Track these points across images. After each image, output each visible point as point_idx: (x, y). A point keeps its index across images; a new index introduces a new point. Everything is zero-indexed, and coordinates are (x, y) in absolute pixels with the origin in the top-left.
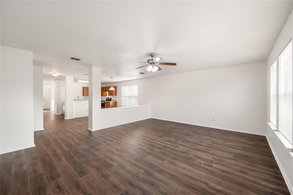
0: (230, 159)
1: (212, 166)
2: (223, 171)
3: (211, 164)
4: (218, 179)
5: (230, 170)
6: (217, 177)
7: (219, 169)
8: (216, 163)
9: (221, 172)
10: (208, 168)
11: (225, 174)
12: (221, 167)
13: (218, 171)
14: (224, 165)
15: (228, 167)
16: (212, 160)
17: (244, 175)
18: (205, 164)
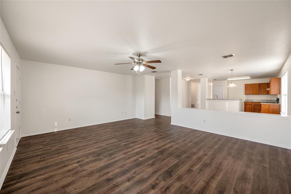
0: (69, 185)
1: (78, 163)
2: (65, 166)
3: (79, 164)
4: (65, 160)
5: (60, 171)
6: (66, 160)
7: (70, 165)
8: (76, 167)
9: (66, 164)
10: (78, 160)
11: (63, 165)
12: (70, 167)
13: (69, 163)
14: (69, 171)
15: (63, 173)
16: (84, 167)
17: (46, 176)
18: (83, 160)
